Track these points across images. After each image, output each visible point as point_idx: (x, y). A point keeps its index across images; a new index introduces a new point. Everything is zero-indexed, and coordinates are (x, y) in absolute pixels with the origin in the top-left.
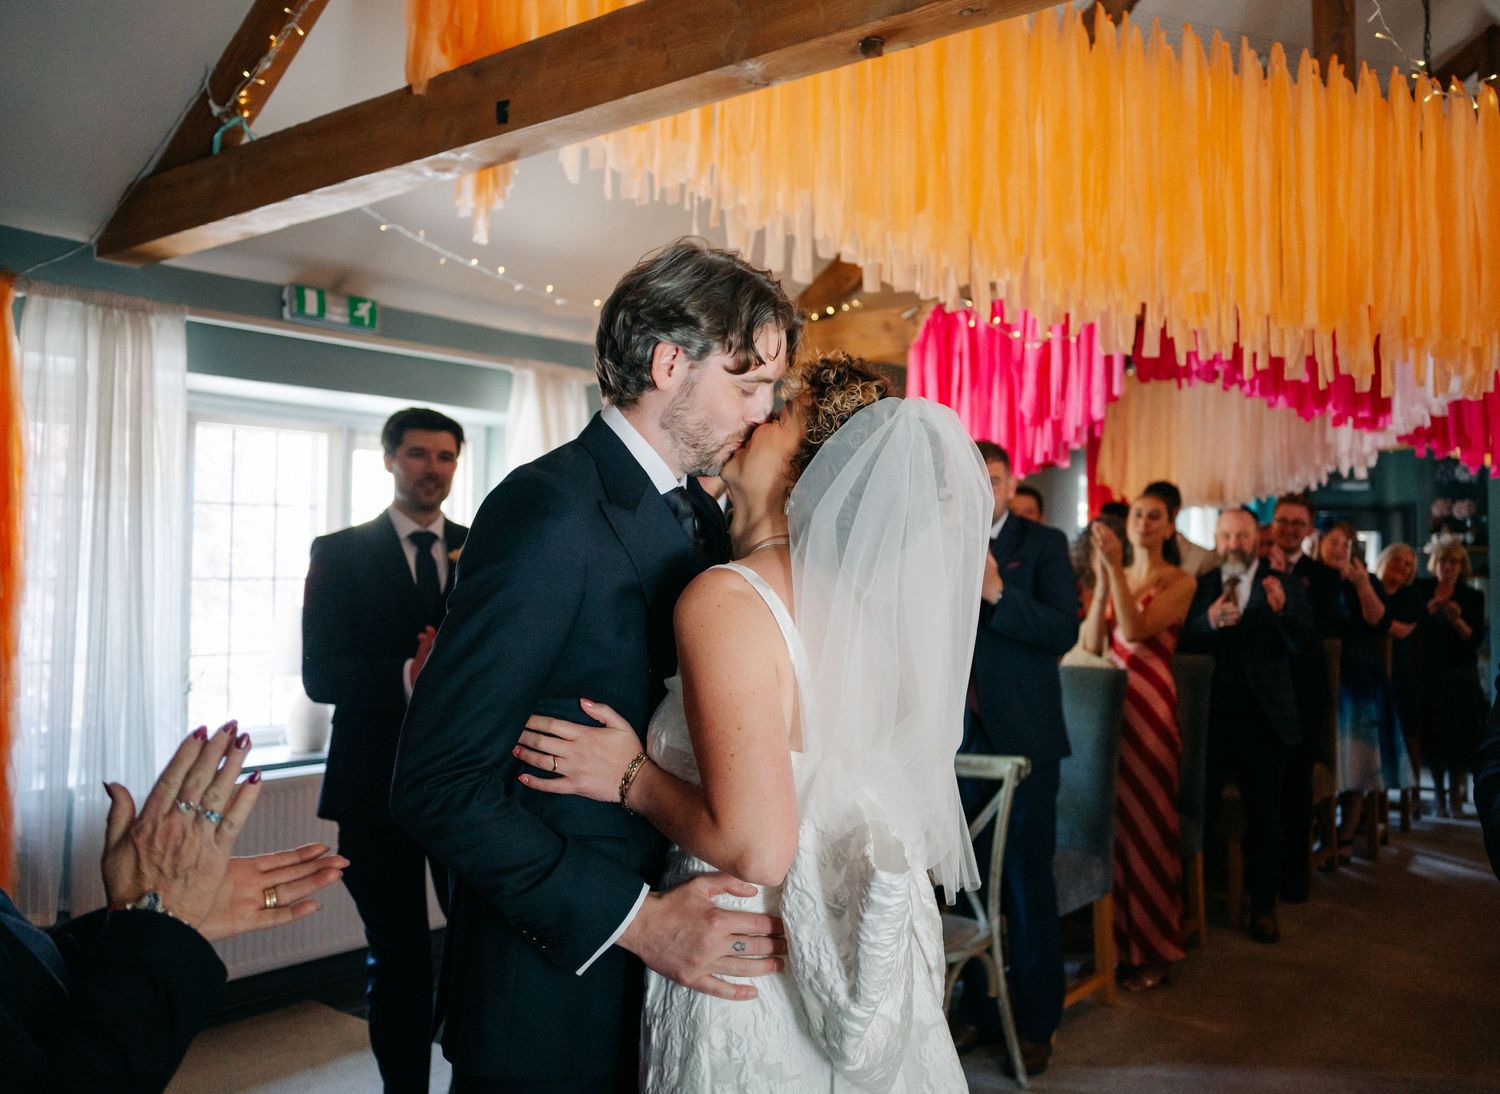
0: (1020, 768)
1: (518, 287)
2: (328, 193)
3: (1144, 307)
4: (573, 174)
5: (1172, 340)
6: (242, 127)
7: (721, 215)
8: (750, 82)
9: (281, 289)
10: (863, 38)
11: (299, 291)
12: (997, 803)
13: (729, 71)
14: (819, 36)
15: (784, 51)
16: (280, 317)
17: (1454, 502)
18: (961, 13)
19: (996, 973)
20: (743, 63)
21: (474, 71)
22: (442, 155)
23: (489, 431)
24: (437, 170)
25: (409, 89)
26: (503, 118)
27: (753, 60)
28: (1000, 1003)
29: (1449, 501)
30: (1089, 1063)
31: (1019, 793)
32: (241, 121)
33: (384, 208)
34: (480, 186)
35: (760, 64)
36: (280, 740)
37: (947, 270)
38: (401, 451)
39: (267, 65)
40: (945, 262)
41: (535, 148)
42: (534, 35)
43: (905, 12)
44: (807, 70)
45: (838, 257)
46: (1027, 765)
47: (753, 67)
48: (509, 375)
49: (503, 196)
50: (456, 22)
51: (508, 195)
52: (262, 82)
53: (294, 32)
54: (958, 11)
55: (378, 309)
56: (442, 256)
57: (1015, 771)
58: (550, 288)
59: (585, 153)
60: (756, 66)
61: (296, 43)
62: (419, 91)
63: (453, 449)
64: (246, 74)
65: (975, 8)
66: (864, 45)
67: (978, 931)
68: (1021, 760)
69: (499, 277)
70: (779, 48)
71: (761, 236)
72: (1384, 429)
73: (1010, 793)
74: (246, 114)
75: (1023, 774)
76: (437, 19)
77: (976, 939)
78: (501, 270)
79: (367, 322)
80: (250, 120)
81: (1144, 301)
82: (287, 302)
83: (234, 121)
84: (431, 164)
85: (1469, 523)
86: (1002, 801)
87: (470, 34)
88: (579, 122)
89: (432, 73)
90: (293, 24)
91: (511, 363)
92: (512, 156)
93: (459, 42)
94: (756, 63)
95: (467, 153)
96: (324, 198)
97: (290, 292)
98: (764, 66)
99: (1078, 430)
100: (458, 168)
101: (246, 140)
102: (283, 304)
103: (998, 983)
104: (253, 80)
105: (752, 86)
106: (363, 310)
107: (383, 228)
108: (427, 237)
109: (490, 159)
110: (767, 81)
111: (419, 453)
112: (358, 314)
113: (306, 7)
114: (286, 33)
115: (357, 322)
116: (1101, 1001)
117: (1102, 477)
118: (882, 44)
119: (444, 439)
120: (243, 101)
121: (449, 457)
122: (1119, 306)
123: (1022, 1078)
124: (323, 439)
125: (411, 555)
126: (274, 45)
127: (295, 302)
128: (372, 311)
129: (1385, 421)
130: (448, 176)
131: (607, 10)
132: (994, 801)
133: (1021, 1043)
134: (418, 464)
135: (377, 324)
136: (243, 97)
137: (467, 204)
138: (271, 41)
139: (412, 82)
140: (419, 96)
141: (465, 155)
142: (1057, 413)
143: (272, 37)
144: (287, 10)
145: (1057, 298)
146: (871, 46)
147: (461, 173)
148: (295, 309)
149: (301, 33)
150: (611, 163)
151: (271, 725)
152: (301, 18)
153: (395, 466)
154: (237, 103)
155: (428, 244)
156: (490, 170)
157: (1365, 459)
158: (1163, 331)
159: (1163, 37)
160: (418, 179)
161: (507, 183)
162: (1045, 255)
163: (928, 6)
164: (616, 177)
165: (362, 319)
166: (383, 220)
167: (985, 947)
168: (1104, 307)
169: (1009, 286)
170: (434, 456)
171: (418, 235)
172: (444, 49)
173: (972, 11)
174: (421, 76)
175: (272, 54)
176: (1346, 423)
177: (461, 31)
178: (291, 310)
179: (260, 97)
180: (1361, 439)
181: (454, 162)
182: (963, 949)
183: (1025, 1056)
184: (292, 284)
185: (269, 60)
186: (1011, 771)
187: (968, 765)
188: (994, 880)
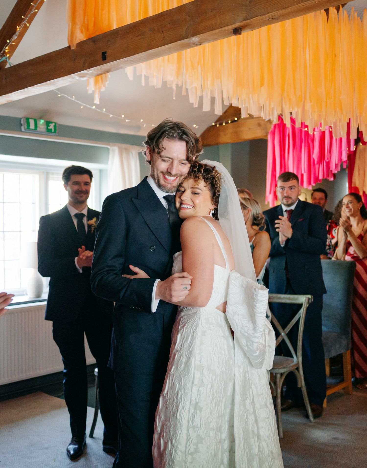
0: (309, 299)
1: (111, 116)
2: (39, 86)
3: (350, 119)
4: (130, 76)
5: (362, 132)
6: (7, 60)
7: (187, 90)
8: (194, 44)
9: (21, 119)
10: (234, 29)
11: (27, 119)
12: (300, 314)
13: (186, 41)
14: (218, 28)
15: (206, 34)
16: (21, 130)
18: (269, 19)
19: (301, 378)
20: (191, 38)
21: (93, 40)
22: (82, 72)
23: (101, 171)
24: (80, 77)
25: (69, 47)
26: (104, 58)
27: (195, 37)
28: (302, 389)
30: (339, 414)
31: (308, 309)
32: (6, 59)
33: (61, 90)
34: (96, 82)
35: (197, 38)
36: (24, 293)
37: (273, 108)
38: (70, 183)
39: (16, 37)
40: (272, 105)
41: (116, 68)
42: (115, 27)
43: (248, 20)
44: (215, 39)
45: (231, 104)
46: (312, 298)
47: (195, 39)
48: (108, 149)
49: (104, 86)
50: (86, 23)
51: (107, 86)
52: (14, 44)
53: (25, 24)
54: (268, 19)
55: (57, 125)
56: (82, 105)
57: (307, 301)
58: (123, 116)
59: (135, 70)
60: (196, 39)
61: (26, 28)
62: (73, 48)
63: (89, 181)
64: (8, 41)
65: (273, 17)
66: (234, 31)
67: (293, 362)
68: (309, 296)
69: (103, 112)
70: (204, 33)
71: (201, 98)
73: (305, 309)
74: (8, 56)
75: (310, 302)
76: (79, 20)
77: (292, 364)
78: (104, 110)
79: (53, 131)
80: (9, 58)
81: (350, 118)
82: (23, 125)
83: (4, 58)
84: (78, 75)
86: (302, 313)
87: (91, 27)
88: (132, 59)
89: (78, 41)
90: (25, 22)
91: (109, 145)
92: (108, 71)
93: (87, 29)
94: (196, 38)
95: (91, 71)
96: (38, 88)
97: (24, 120)
98: (198, 39)
99: (336, 165)
100: (88, 76)
101: (8, 66)
102: (22, 125)
103: (301, 382)
104: (11, 43)
105: (195, 45)
106: (52, 126)
107: (59, 96)
108: (76, 98)
109: (100, 72)
110: (200, 43)
111: (77, 183)
112: (49, 128)
113: (30, 15)
114: (22, 25)
115: (49, 131)
116: (346, 392)
117: (355, 183)
118: (241, 30)
119: (86, 177)
120: (7, 51)
121: (88, 184)
122: (340, 121)
123: (311, 418)
124: (37, 177)
125: (75, 221)
126: (18, 30)
127: (26, 125)
128: (55, 126)
130: (84, 79)
131: (142, 18)
132: (300, 312)
133: (311, 405)
134: (76, 187)
135: (57, 131)
136: (7, 49)
137: (91, 88)
138: (17, 28)
139: (70, 45)
140: (73, 50)
141: (90, 72)
142: (327, 159)
143: (17, 27)
144: (23, 17)
145: (316, 118)
146: (237, 31)
147: (89, 77)
148: (26, 127)
149: (28, 25)
150: (144, 73)
151: (21, 288)
152: (28, 20)
153: (68, 188)
154: (4, 51)
155: (76, 101)
156: (100, 76)
158: (358, 129)
159: (356, 14)
160: (74, 80)
161: (106, 81)
162: (311, 101)
163: (256, 18)
164: (147, 78)
165: (51, 129)
166: (60, 93)
167: (296, 367)
168: (334, 120)
169: (297, 113)
170: (82, 184)
171: (73, 98)
172: (82, 32)
173: (273, 19)
174: (74, 43)
175: (17, 33)
177: (88, 26)
178: (24, 127)
179: (13, 49)
181: (87, 74)
182: (287, 368)
183: (313, 410)
184: (24, 117)
185: (16, 36)
186: (305, 300)
187: (289, 299)
188: (299, 343)
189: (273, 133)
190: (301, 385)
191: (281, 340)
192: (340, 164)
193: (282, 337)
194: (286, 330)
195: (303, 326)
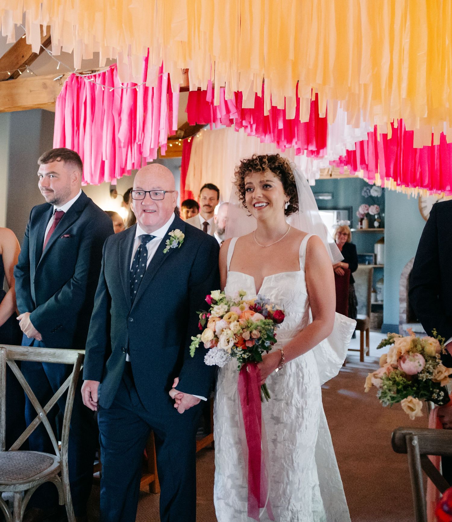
12: (70, 380)
17: (370, 206)
19: (64, 491)
29: (367, 206)
67: (54, 461)
72: (323, 157)
77: (52, 467)
85: (376, 217)
86: (72, 379)
99: (151, 150)
103: (64, 496)
117: (189, 186)
129: (323, 152)
142: (139, 141)
157: (314, 174)
176: (303, 154)
180: (312, 162)
186: (78, 359)
187: (54, 355)
188: (65, 431)
189: (64, 99)
190: (65, 501)
191: (39, 423)
192: (156, 149)
193: (39, 419)
194: (45, 407)
195: (72, 402)
